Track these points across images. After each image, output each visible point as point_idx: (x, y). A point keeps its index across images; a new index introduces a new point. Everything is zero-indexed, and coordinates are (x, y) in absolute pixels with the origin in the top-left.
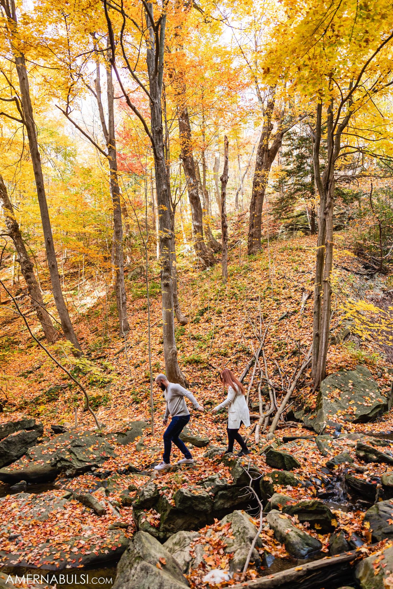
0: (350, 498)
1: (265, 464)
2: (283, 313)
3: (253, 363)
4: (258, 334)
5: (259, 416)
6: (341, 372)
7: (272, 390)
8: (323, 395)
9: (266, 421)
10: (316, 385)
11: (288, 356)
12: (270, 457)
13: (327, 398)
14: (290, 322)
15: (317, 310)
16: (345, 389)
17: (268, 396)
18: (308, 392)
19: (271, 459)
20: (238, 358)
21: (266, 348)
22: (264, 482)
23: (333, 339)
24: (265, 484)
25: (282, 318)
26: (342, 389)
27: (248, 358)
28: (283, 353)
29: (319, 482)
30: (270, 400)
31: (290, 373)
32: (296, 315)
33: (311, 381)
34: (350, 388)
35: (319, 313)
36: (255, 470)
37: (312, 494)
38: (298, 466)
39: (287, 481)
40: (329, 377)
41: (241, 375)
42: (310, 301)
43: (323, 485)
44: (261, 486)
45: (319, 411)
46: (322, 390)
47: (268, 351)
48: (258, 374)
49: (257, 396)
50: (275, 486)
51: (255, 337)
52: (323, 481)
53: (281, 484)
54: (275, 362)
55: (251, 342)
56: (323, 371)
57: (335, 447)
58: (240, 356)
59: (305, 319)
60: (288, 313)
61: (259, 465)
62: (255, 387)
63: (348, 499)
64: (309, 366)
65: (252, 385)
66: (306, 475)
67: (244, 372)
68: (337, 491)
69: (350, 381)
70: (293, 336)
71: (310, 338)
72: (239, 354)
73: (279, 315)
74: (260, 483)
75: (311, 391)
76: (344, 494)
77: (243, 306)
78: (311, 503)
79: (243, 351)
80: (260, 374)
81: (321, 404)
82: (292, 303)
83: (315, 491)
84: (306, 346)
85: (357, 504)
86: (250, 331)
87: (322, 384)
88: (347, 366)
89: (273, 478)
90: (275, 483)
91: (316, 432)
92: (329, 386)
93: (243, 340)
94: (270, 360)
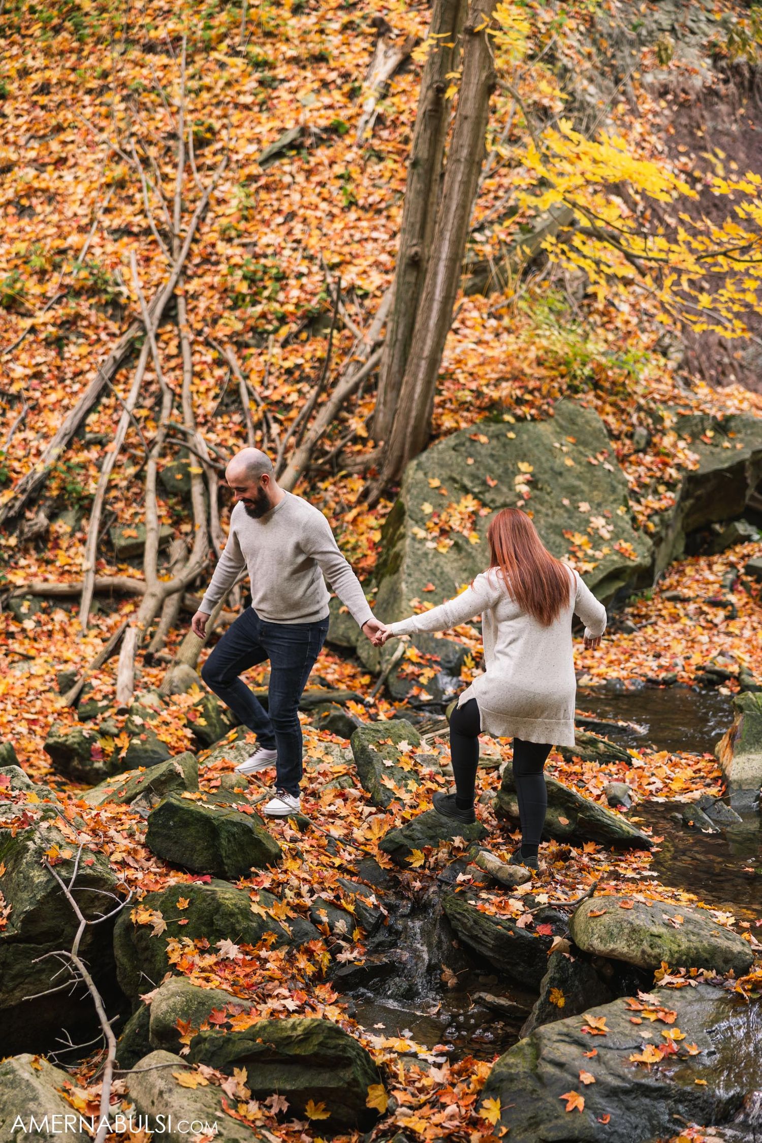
0: (452, 982)
1: (143, 853)
2: (282, 130)
3: (131, 353)
4: (164, 216)
5: (139, 585)
6: (493, 428)
7: (205, 478)
8: (408, 521)
9: (170, 609)
10: (386, 473)
11: (284, 331)
12: (165, 826)
13: (421, 534)
14: (309, 173)
15: (424, 154)
16: (500, 500)
17: (186, 500)
18: (353, 498)
19: (168, 837)
20: (70, 323)
21: (193, 286)
22: (130, 927)
23: (480, 269)
24: (134, 936)
25: (278, 155)
26: (488, 497)
27: (114, 327)
28: (263, 316)
29: (341, 926)
30: (191, 518)
31: (288, 407)
32: (339, 145)
33: (370, 454)
34: (520, 496)
35: (431, 169)
36: (97, 881)
37: (310, 970)
38: (273, 860)
39: (220, 923)
40: (443, 444)
41: (77, 402)
42: (404, 82)
43: (356, 935)
44: (117, 942)
45: (386, 581)
46: (407, 500)
47: (202, 304)
48: (149, 402)
49: (140, 499)
50: (173, 945)
51: (147, 231)
52: (357, 920)
53: (196, 935)
54: (230, 353)
55: (130, 250)
56: (419, 418)
57: (425, 771)
58: (78, 316)
59: (375, 168)
60: (304, 131)
61: (117, 857)
62: (134, 460)
63: (442, 988)
64: (369, 385)
65: (123, 450)
66: (299, 895)
67: (90, 391)
68: (406, 956)
69: (524, 467)
70: (314, 242)
71: (384, 258)
72: (72, 306)
73: (265, 138)
74: (117, 930)
75: (365, 494)
76: (431, 969)
77: (105, 75)
78: (300, 1030)
79: (93, 291)
80: (159, 402)
81: (398, 557)
82: (325, 84)
83: (324, 958)
84: (365, 295)
85: (473, 1009)
86: (130, 200)
87: (411, 473)
88: (519, 401)
89: (168, 911)
90: (175, 931)
91: (363, 666)
92: (436, 483)
93: (94, 239)
94: (207, 344)
